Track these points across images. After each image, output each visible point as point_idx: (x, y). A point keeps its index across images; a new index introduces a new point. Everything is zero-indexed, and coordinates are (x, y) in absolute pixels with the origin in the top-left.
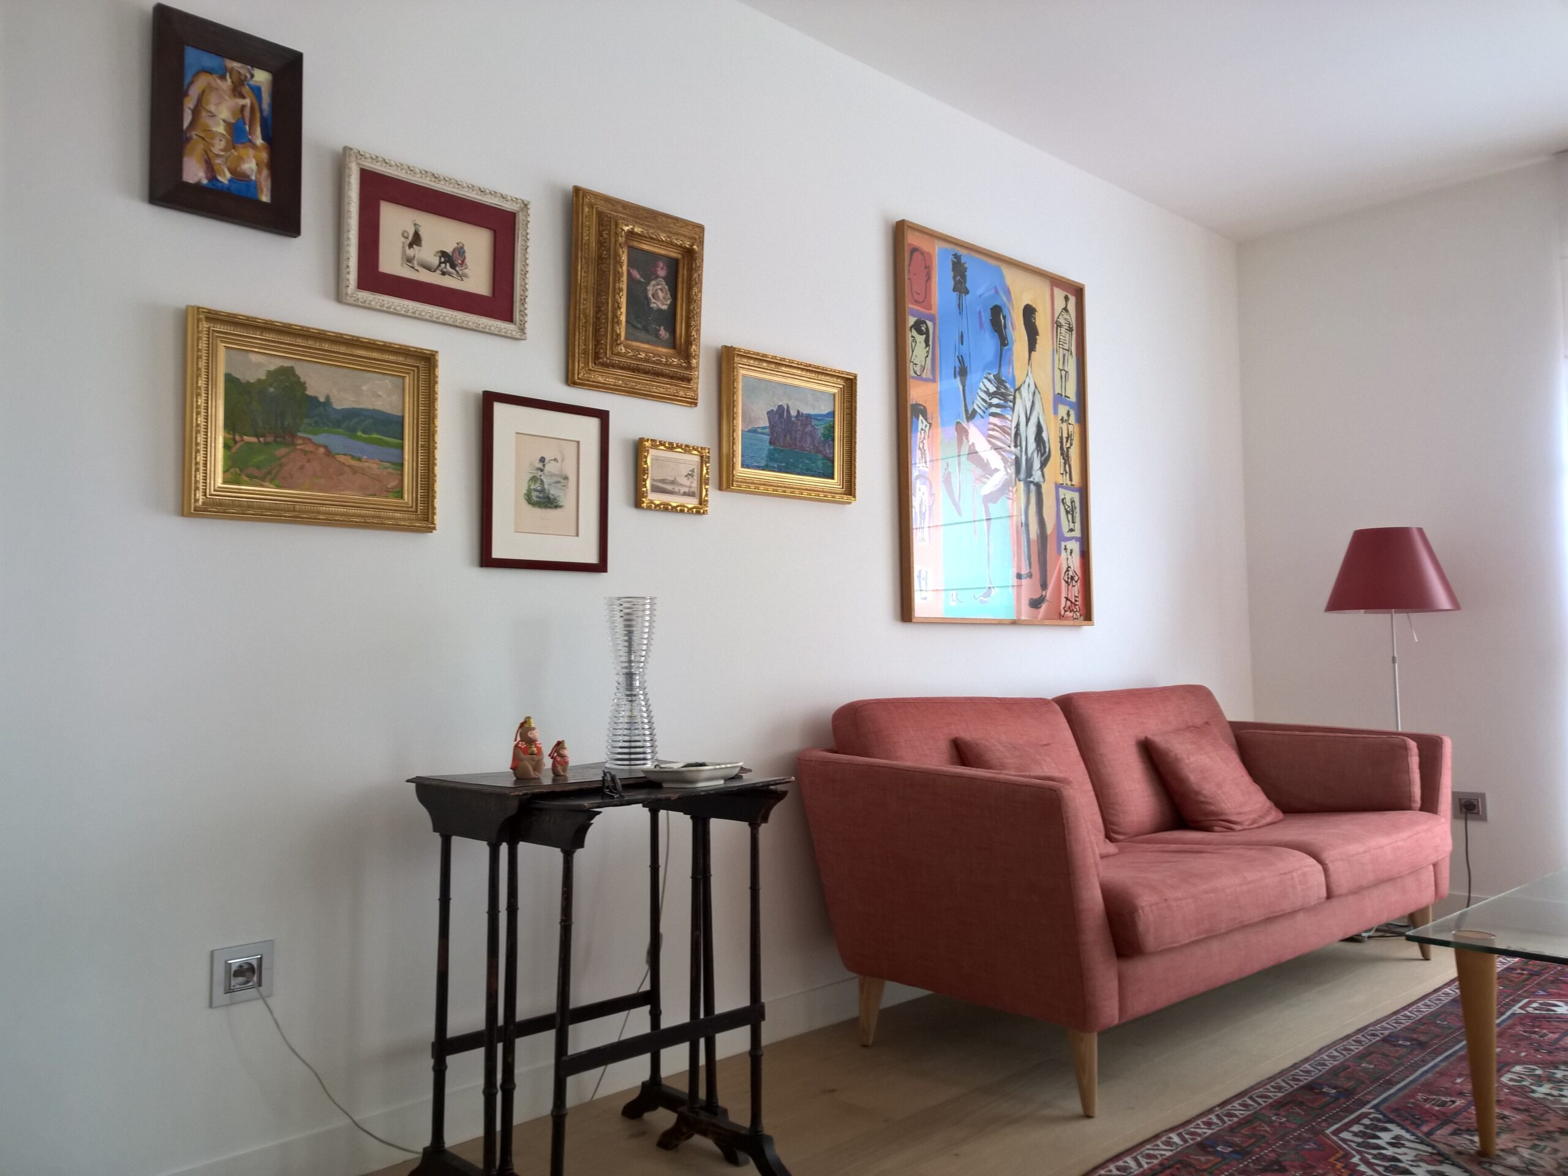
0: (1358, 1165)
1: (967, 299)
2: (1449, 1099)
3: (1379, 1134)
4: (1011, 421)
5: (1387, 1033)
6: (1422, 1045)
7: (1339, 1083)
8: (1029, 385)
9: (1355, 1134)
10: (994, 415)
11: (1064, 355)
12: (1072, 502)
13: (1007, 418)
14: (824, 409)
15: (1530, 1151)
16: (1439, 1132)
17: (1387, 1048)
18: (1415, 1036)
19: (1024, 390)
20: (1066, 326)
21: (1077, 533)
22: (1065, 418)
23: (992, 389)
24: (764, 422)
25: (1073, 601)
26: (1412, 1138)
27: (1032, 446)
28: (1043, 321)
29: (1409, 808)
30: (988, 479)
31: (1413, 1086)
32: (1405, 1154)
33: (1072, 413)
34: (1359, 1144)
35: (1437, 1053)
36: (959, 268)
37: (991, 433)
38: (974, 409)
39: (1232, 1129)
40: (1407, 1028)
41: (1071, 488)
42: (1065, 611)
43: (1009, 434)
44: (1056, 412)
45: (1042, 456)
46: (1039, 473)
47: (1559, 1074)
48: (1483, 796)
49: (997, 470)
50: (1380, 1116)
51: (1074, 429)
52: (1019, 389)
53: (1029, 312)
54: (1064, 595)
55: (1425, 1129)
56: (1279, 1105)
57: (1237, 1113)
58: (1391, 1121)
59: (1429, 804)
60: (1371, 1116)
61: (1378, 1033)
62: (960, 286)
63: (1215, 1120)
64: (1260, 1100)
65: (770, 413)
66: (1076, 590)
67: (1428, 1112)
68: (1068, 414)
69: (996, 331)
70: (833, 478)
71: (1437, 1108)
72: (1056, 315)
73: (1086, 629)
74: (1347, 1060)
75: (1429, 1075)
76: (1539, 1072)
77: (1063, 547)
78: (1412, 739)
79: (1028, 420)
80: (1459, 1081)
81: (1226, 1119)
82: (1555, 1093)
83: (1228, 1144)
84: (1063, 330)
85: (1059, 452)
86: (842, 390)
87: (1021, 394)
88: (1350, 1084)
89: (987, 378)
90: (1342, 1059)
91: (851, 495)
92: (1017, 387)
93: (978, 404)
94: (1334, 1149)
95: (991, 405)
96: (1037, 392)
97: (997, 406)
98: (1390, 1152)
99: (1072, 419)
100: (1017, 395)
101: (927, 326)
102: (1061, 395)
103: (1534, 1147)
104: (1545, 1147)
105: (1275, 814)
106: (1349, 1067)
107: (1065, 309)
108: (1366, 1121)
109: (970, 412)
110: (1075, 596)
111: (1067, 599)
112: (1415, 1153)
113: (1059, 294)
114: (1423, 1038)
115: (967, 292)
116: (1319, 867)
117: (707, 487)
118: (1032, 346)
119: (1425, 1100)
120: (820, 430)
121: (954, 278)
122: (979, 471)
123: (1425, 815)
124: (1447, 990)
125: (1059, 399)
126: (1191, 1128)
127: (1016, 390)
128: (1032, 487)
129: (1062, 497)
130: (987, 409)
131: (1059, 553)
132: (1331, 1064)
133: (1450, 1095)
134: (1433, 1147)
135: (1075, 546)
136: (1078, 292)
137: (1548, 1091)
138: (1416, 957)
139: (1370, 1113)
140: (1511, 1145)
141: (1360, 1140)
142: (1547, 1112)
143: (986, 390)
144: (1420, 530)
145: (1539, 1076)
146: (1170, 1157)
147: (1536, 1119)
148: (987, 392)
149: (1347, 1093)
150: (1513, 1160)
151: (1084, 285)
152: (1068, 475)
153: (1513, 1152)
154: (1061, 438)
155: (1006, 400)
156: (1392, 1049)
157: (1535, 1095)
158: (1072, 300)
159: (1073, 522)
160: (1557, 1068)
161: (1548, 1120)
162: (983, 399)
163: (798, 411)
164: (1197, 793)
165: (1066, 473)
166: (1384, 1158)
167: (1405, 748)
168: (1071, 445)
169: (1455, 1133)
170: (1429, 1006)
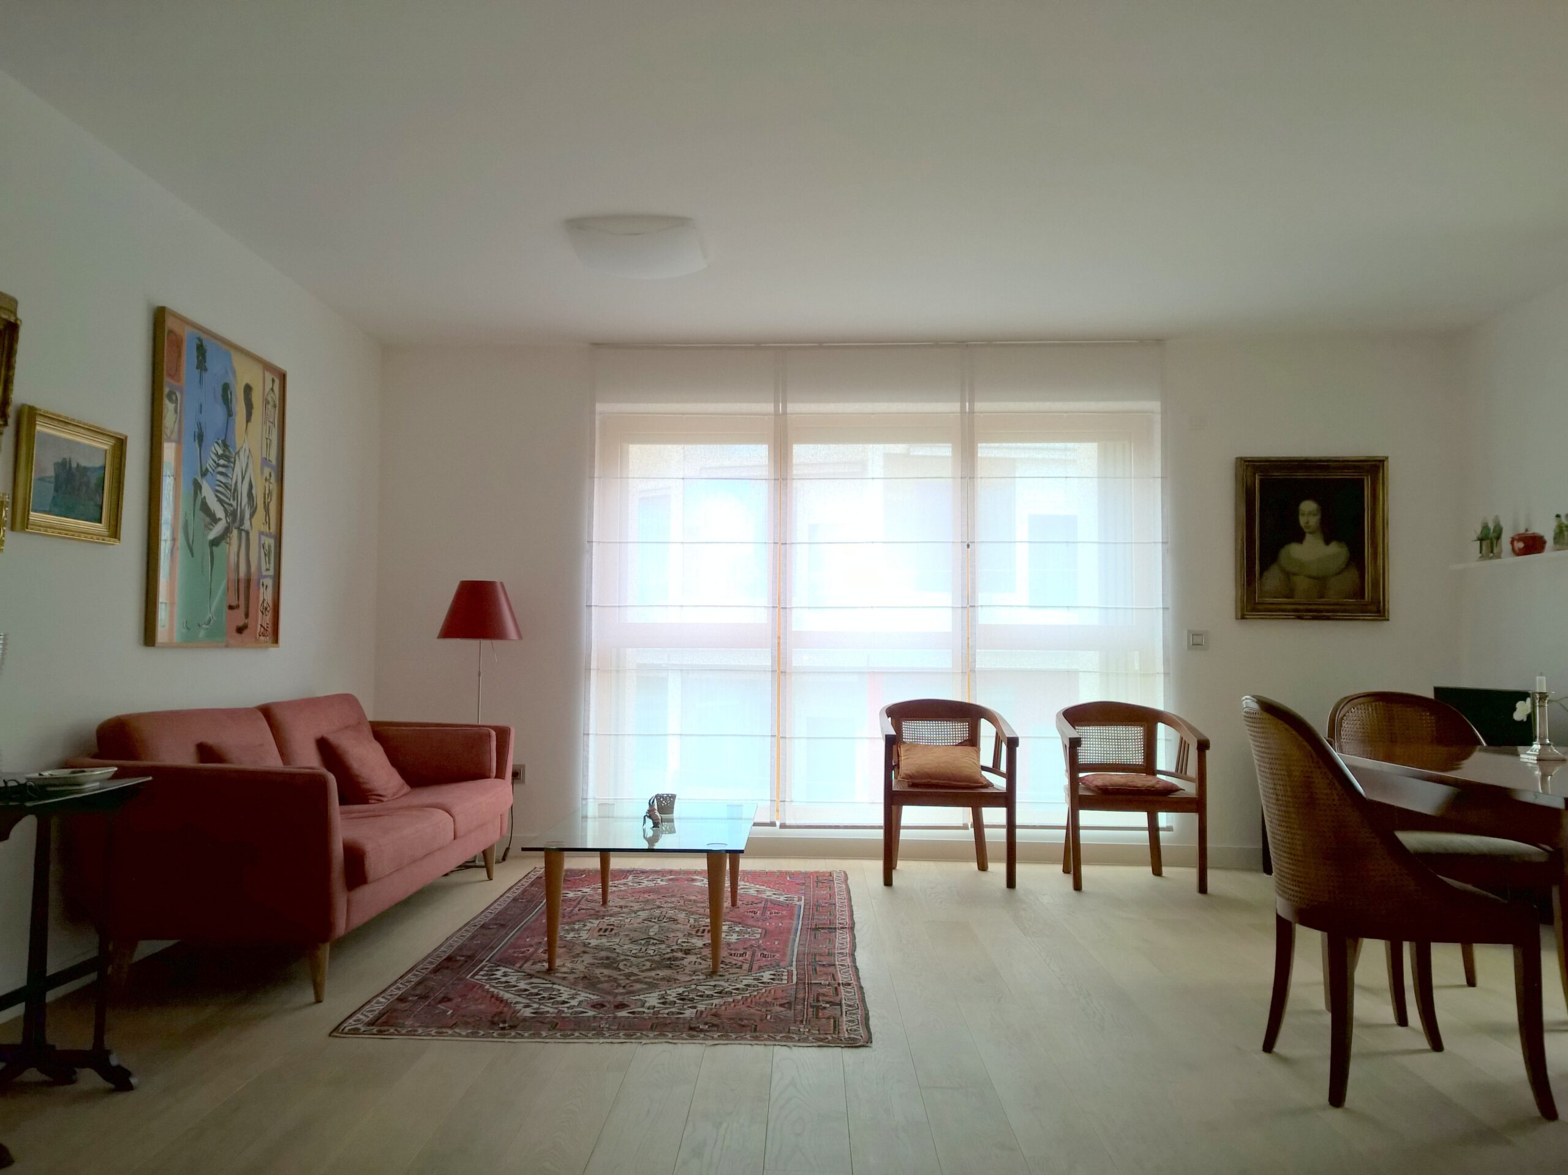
0: (489, 989)
1: (207, 376)
2: (525, 949)
3: (495, 973)
4: (232, 479)
5: (482, 923)
6: (503, 926)
7: (464, 954)
8: (245, 449)
9: (483, 975)
10: (221, 473)
11: (270, 427)
12: (269, 546)
13: (229, 477)
14: (97, 463)
15: (571, 964)
16: (526, 965)
17: (485, 931)
18: (498, 922)
19: (242, 454)
20: (271, 403)
21: (271, 572)
22: (268, 477)
23: (220, 452)
24: (51, 473)
25: (266, 627)
26: (513, 971)
27: (245, 500)
28: (257, 398)
29: (489, 777)
30: (214, 526)
31: (505, 947)
32: (512, 979)
33: (273, 474)
34: (486, 980)
35: (512, 929)
36: (201, 349)
37: (217, 488)
38: (207, 468)
39: (414, 988)
40: (493, 919)
41: (268, 535)
42: (260, 636)
43: (230, 490)
44: (262, 473)
45: (251, 508)
46: (249, 522)
47: (576, 927)
48: (523, 766)
49: (220, 519)
50: (493, 965)
51: (274, 486)
52: (238, 452)
53: (248, 389)
54: (260, 623)
55: (518, 965)
56: (436, 971)
57: (412, 980)
58: (499, 966)
59: (500, 775)
60: (488, 966)
61: (477, 924)
62: (202, 365)
63: (401, 986)
64: (423, 971)
65: (56, 464)
66: (268, 618)
67: (518, 958)
68: (270, 475)
69: (225, 404)
70: (100, 523)
71: (521, 955)
72: (266, 394)
73: (273, 650)
74: (464, 941)
75: (512, 940)
76: (567, 928)
77: (261, 583)
78: (493, 729)
79: (243, 478)
80: (528, 940)
81: (407, 984)
82: (576, 936)
83: (413, 995)
84: (270, 406)
85: (263, 505)
86: (114, 447)
87: (239, 457)
88: (469, 953)
89: (217, 443)
90: (461, 942)
91: (115, 538)
92: (237, 450)
93: (209, 464)
94: (474, 986)
95: (218, 465)
96: (250, 456)
97: (223, 466)
98: (504, 979)
99: (273, 480)
100: (237, 457)
101: (176, 396)
102: (266, 459)
103: (572, 962)
104: (578, 961)
105: (407, 788)
106: (466, 945)
107: (272, 389)
108: (486, 969)
109: (204, 470)
110: (267, 624)
111: (261, 626)
112: (516, 977)
113: (269, 376)
114: (502, 922)
115: (206, 370)
116: (452, 819)
117: (4, 528)
118: (248, 420)
119: (514, 952)
120: (93, 481)
121: (198, 357)
122: (208, 520)
123: (499, 781)
124: (507, 895)
125: (265, 461)
126: (388, 992)
127: (236, 454)
128: (244, 534)
129: (263, 542)
130: (216, 468)
131: (259, 589)
132: (456, 945)
133: (526, 947)
134: (525, 972)
135: (269, 582)
136: (283, 377)
137: (573, 936)
138: (484, 879)
139: (486, 965)
140: (562, 963)
141: (486, 978)
142: (574, 945)
143: (216, 452)
144: (502, 584)
145: (567, 930)
146: (383, 1009)
147: (570, 950)
148: (217, 454)
149: (470, 957)
150: (564, 969)
151: (286, 372)
152: (267, 525)
153: (564, 965)
154: (265, 494)
155: (229, 461)
156: (488, 931)
157: (567, 939)
158: (277, 382)
159: (269, 563)
160: (574, 924)
161: (576, 949)
162: (213, 460)
163: (78, 464)
164: (357, 776)
165: (266, 522)
166: (501, 983)
167: (489, 736)
168: (271, 500)
169: (533, 964)
170: (500, 905)
